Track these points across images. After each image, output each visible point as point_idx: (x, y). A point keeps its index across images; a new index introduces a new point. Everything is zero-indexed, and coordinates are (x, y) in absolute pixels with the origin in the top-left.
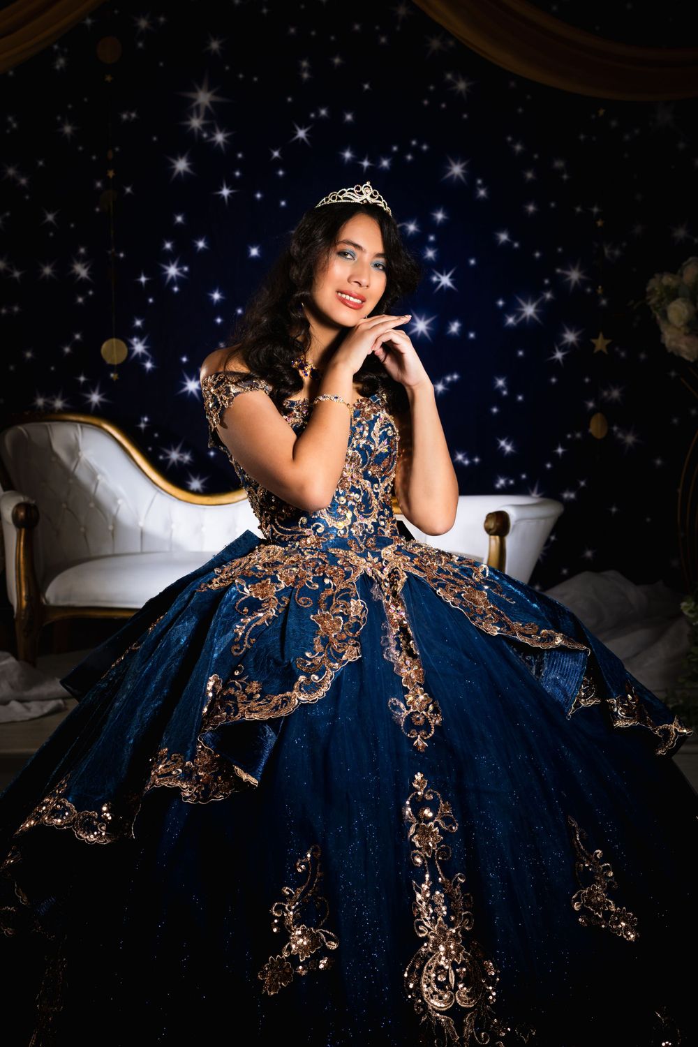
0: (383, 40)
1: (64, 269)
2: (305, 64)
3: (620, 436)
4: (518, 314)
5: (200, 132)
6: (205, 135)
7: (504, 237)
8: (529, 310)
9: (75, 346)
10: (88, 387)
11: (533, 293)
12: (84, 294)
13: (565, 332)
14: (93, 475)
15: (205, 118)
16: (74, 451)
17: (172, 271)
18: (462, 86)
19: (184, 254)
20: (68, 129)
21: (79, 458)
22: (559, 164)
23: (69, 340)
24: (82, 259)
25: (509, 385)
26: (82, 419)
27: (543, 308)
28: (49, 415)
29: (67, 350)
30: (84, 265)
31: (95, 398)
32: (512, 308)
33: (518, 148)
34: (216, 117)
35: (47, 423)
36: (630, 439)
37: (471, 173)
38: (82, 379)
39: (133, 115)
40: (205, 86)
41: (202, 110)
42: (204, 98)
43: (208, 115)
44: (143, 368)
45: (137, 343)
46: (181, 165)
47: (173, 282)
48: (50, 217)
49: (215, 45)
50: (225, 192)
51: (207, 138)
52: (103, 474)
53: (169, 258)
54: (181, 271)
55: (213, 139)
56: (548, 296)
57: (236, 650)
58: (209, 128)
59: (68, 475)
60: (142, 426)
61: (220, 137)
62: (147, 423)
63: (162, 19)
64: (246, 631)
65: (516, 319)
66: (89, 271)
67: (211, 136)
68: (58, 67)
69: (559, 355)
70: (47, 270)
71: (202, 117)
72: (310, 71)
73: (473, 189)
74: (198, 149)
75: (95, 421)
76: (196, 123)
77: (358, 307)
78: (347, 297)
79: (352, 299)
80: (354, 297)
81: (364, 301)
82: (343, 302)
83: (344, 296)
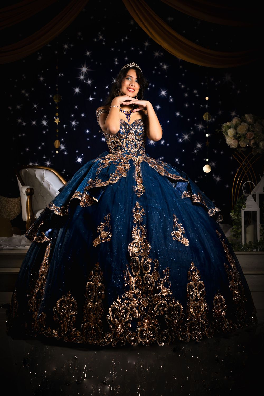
0: (141, 53)
1: (39, 122)
2: (116, 60)
3: (215, 178)
4: (183, 138)
5: (83, 80)
6: (85, 81)
7: (178, 114)
8: (186, 137)
9: (42, 147)
10: (46, 160)
11: (188, 132)
12: (45, 130)
13: (197, 144)
14: (49, 185)
15: (85, 76)
16: (43, 177)
17: (74, 123)
18: (165, 67)
19: (77, 118)
20: (42, 79)
21: (44, 180)
22: (195, 92)
23: (40, 145)
24: (45, 119)
25: (179, 161)
26: (45, 168)
27: (190, 136)
28: (34, 167)
29: (40, 148)
30: (45, 121)
31: (48, 163)
32: (180, 136)
33: (183, 86)
34: (88, 76)
35: (34, 169)
36: (218, 179)
37: (168, 94)
38: (44, 157)
39: (62, 75)
40: (85, 66)
41: (84, 73)
42: (84, 69)
43: (86, 75)
44: (64, 154)
45: (62, 146)
46: (77, 90)
47: (74, 127)
48: (35, 106)
49: (88, 53)
50: (91, 99)
51: (85, 82)
52: (52, 185)
53: (73, 119)
54: (76, 123)
55: (87, 82)
56: (192, 133)
57: (97, 173)
58: (86, 79)
59: (41, 185)
60: (63, 172)
61: (89, 82)
62: (65, 172)
63: (72, 45)
64: (100, 169)
65: (182, 140)
66: (47, 123)
67: (87, 81)
68: (39, 59)
69: (195, 151)
70: (34, 123)
71: (84, 75)
72: (118, 62)
73: (169, 99)
74: (82, 85)
75: (49, 169)
76: (82, 77)
77: (133, 92)
78: (130, 89)
79: (131, 90)
80: (131, 89)
81: (134, 90)
82: (129, 91)
83: (129, 89)
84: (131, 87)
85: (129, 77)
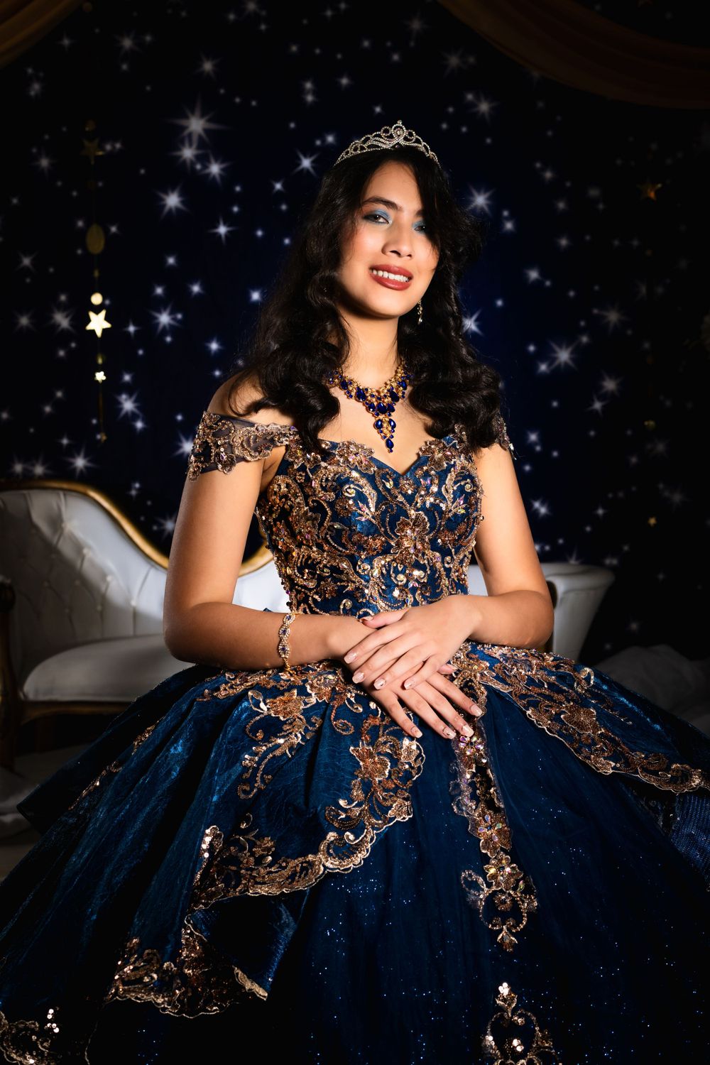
0: (396, 57)
1: (42, 319)
2: (308, 85)
3: (667, 494)
4: (551, 360)
5: (193, 164)
6: (198, 167)
7: (534, 275)
8: (564, 356)
9: (56, 404)
10: (72, 451)
11: (568, 338)
12: (65, 346)
13: (603, 379)
14: (79, 548)
15: (199, 148)
16: (56, 522)
17: (164, 319)
18: (484, 107)
19: (176, 300)
20: (44, 163)
21: (62, 529)
22: (594, 192)
23: (50, 398)
24: (62, 308)
25: (542, 440)
26: (65, 486)
27: (578, 353)
28: (28, 482)
29: (48, 409)
30: (65, 314)
31: (80, 462)
32: (545, 354)
33: (548, 175)
34: (210, 146)
35: (25, 492)
36: (677, 498)
37: (497, 203)
38: (65, 441)
39: (118, 146)
40: (198, 112)
41: (195, 139)
42: (196, 125)
43: (202, 144)
44: (134, 428)
45: (126, 400)
46: (173, 200)
47: (165, 331)
48: (26, 261)
49: (208, 66)
50: (222, 230)
51: (201, 170)
52: (90, 548)
53: (160, 305)
54: (174, 319)
55: (207, 171)
56: (585, 339)
57: (245, 792)
58: (203, 159)
59: (51, 551)
60: (133, 493)
61: (215, 169)
62: (139, 490)
63: (148, 38)
64: (259, 763)
65: (549, 365)
66: (71, 320)
67: (205, 167)
68: (32, 93)
69: (597, 405)
70: (24, 321)
71: (195, 145)
72: (315, 93)
73: (499, 221)
74: (191, 182)
75: (80, 488)
76: (188, 153)
77: (402, 287)
78: (386, 275)
79: (392, 276)
80: (395, 273)
81: (410, 278)
82: (381, 282)
83: (381, 273)
84: (394, 261)
85: (381, 208)
